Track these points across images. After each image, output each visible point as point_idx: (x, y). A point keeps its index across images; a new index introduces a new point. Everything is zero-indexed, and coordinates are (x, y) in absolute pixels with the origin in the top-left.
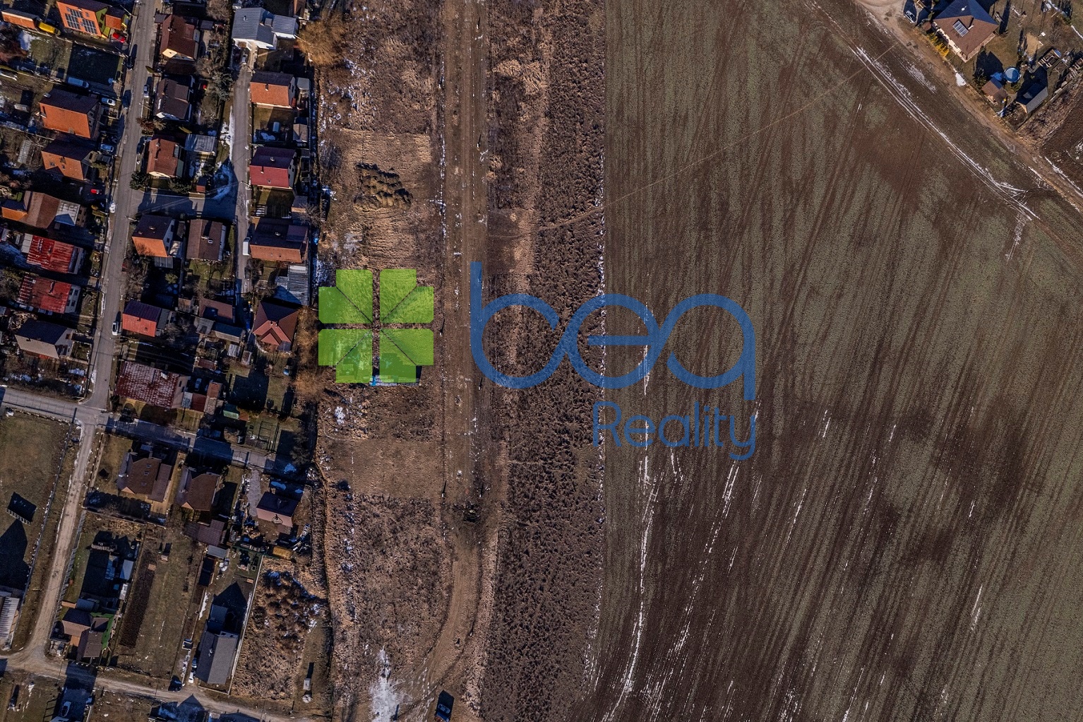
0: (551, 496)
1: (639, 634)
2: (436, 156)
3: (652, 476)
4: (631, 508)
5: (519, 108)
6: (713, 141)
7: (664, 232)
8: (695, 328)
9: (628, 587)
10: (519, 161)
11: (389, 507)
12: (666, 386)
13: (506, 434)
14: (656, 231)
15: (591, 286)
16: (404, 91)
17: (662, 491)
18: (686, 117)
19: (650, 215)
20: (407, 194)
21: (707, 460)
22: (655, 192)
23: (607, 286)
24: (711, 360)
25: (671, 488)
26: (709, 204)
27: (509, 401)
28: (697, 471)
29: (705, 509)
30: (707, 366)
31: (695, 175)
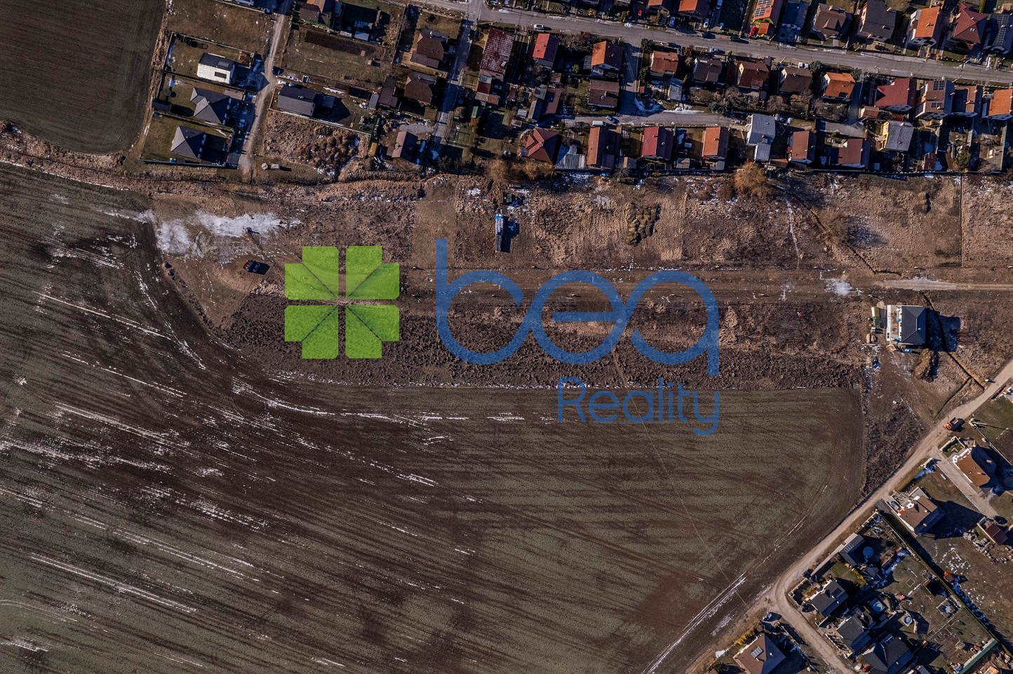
0: (413, 348)
1: (311, 412)
2: (666, 264)
3: (427, 422)
4: (403, 407)
5: (701, 325)
6: (675, 469)
7: (608, 432)
8: (537, 454)
9: (345, 404)
10: (661, 325)
11: (406, 228)
12: (494, 433)
13: (458, 315)
14: (608, 427)
16: (715, 240)
17: (416, 429)
18: (694, 450)
19: (621, 423)
20: (638, 242)
21: (439, 462)
22: (638, 426)
24: (513, 466)
25: (418, 436)
26: (629, 466)
27: (484, 317)
28: (431, 456)
29: (403, 461)
30: (508, 463)
31: (651, 456)
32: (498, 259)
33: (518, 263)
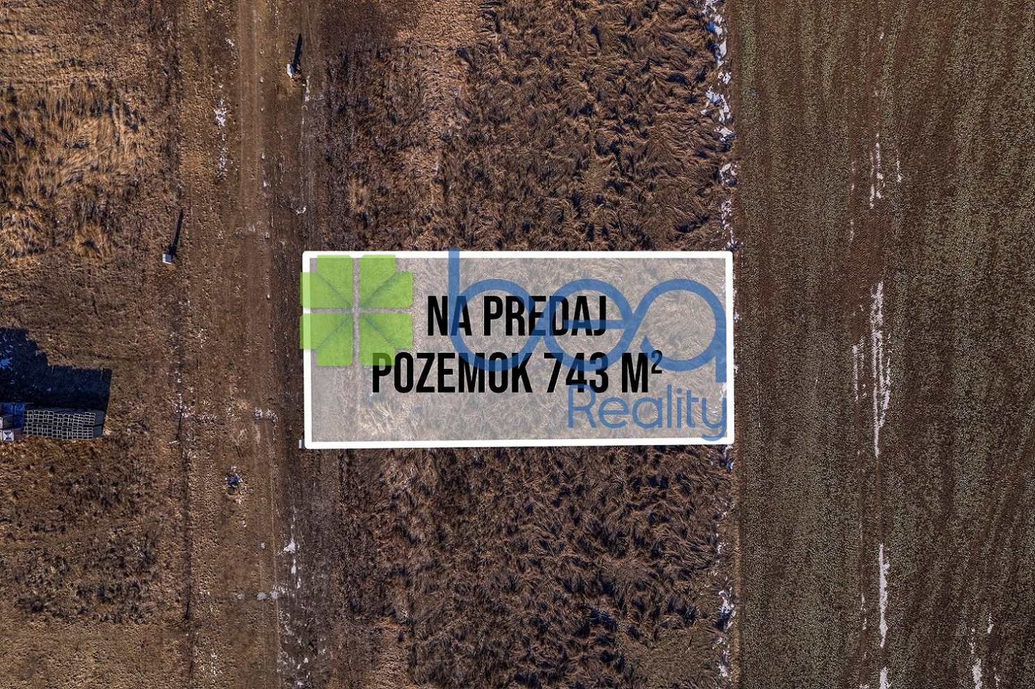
15: (682, 80)
23: (738, 80)
32: (143, 425)
33: (158, 333)
